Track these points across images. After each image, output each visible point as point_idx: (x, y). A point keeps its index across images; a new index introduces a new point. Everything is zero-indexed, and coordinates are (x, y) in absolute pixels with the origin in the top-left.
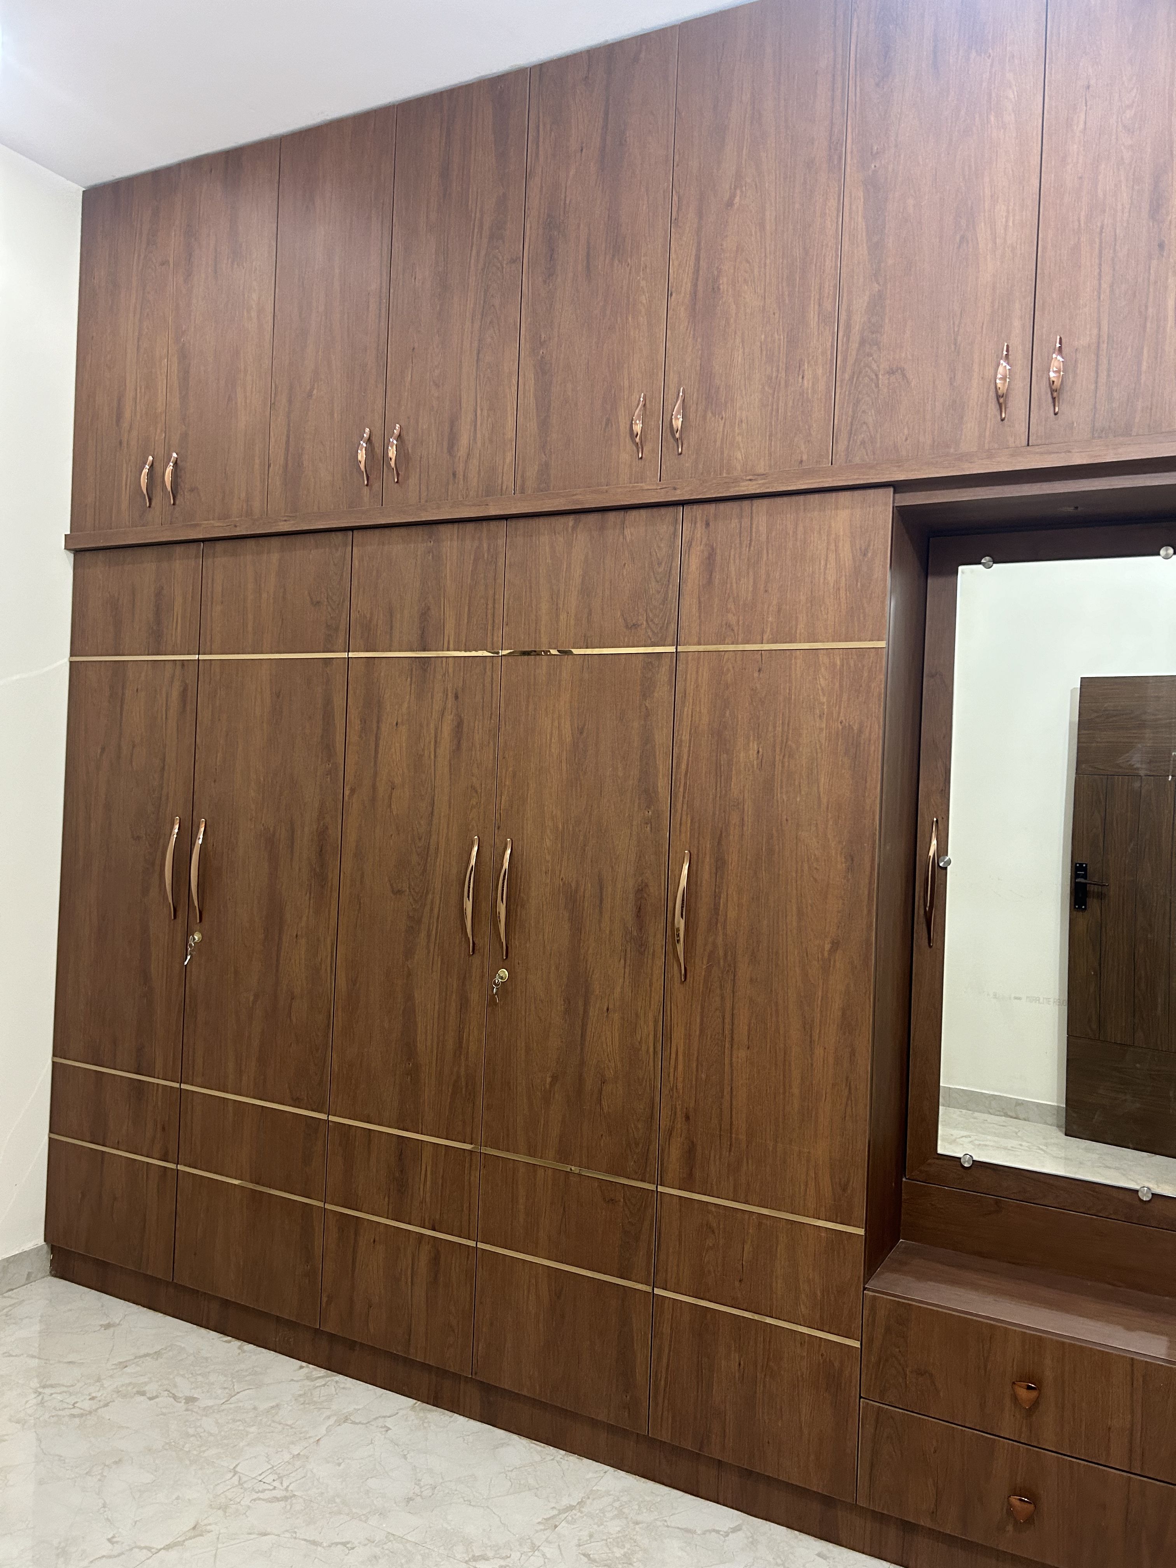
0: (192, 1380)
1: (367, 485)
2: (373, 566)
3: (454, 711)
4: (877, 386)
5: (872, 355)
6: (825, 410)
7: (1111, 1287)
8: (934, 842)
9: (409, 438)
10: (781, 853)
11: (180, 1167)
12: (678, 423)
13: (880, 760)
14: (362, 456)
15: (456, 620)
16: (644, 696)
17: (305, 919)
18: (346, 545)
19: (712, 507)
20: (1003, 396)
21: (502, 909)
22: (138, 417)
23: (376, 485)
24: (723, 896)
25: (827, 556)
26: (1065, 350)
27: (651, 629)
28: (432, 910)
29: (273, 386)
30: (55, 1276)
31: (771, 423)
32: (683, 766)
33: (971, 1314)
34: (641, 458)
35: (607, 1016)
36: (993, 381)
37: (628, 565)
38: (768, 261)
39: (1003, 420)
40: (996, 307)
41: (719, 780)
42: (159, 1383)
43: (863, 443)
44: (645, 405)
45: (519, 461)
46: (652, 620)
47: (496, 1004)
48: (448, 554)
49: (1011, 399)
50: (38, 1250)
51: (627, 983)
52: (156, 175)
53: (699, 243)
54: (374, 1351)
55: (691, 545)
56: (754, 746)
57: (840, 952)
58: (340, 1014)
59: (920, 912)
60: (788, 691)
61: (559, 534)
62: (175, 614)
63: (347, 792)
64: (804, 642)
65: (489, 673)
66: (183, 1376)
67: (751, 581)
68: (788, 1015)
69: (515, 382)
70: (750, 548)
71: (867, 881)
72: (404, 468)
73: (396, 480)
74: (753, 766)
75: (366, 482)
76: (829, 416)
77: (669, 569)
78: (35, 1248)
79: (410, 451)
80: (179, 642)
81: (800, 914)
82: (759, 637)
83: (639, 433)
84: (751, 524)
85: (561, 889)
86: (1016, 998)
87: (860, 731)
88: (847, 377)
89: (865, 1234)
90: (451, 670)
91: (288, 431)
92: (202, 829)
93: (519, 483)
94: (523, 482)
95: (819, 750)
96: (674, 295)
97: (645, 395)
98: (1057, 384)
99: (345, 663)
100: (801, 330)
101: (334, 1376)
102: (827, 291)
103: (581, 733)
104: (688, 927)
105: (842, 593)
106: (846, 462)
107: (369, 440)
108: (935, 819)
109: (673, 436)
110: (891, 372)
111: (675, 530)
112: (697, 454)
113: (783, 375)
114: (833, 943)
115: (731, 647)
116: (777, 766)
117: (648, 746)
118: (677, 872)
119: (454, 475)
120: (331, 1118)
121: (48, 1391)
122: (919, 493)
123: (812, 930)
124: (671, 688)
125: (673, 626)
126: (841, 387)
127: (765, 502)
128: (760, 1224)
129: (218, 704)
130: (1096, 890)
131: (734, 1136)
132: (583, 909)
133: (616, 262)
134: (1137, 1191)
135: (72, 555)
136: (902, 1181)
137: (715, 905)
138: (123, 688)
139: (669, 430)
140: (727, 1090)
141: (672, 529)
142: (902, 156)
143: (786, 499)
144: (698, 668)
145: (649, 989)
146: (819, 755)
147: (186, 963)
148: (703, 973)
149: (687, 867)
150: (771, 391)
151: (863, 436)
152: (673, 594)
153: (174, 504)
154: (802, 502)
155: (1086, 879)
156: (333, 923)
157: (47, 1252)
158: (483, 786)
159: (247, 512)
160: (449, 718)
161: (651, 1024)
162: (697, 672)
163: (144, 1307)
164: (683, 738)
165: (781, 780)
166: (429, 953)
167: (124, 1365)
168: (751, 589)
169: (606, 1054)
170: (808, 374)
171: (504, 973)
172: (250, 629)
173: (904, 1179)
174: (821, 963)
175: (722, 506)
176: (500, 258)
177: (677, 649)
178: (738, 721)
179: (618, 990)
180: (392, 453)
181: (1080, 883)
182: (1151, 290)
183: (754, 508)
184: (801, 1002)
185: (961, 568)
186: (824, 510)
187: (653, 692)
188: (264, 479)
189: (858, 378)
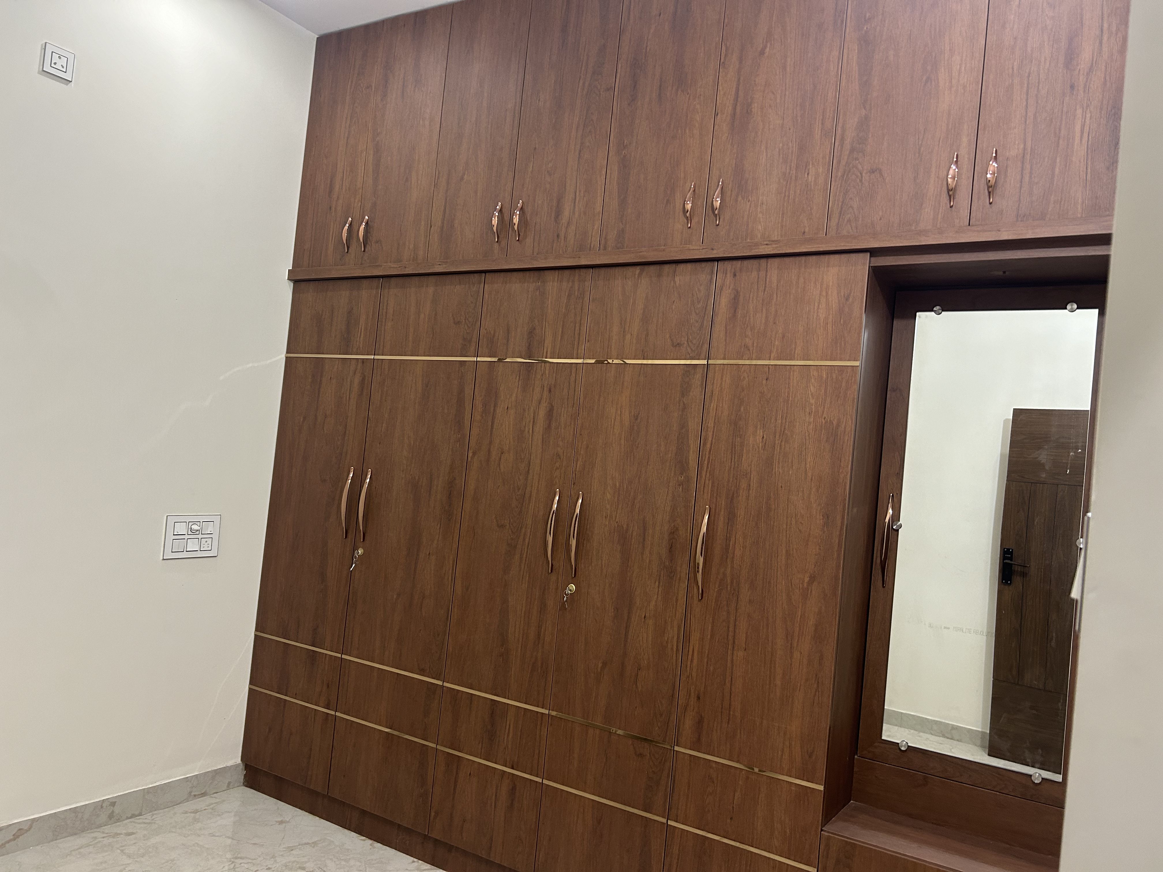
0: (338, 863)
1: (497, 242)
2: (498, 298)
3: (548, 400)
4: (861, 181)
5: (858, 160)
6: (823, 197)
7: (1008, 846)
8: (890, 511)
9: (528, 210)
10: (776, 511)
11: (338, 714)
12: (717, 203)
13: (851, 447)
14: (495, 222)
15: (553, 337)
16: (683, 395)
17: (436, 542)
18: (480, 283)
19: (738, 264)
20: (952, 190)
21: (573, 543)
22: (344, 190)
23: (503, 243)
24: (733, 539)
25: (820, 300)
26: (1000, 158)
27: (690, 347)
28: (524, 540)
29: (437, 173)
30: (246, 786)
31: (783, 205)
32: (708, 446)
33: (900, 854)
34: (690, 227)
35: (644, 622)
36: (945, 180)
37: (677, 303)
38: (787, 93)
39: (951, 207)
40: (950, 127)
41: (733, 456)
42: (315, 863)
43: (849, 221)
44: (694, 191)
45: (603, 227)
46: (691, 341)
47: (566, 609)
48: (550, 292)
49: (958, 192)
50: (236, 766)
51: (660, 598)
52: (367, 28)
53: (739, 80)
54: (465, 853)
55: (722, 289)
56: (760, 432)
57: (815, 583)
58: (456, 610)
59: (877, 561)
60: (787, 394)
61: (628, 279)
62: (360, 327)
63: (470, 455)
64: (801, 360)
65: (573, 375)
66: (331, 859)
67: (764, 316)
68: (775, 628)
69: (604, 172)
70: (764, 292)
71: (838, 533)
72: (523, 231)
73: (517, 239)
74: (759, 448)
75: (496, 240)
76: (826, 201)
77: (705, 305)
78: (234, 765)
79: (528, 219)
80: (361, 346)
81: (788, 554)
82: (768, 356)
83: (689, 210)
84: (766, 275)
85: (616, 529)
86: (945, 628)
87: (838, 425)
88: (840, 174)
89: (824, 789)
90: (547, 372)
91: (446, 203)
92: (369, 476)
93: (603, 242)
94: (606, 243)
95: (807, 438)
96: (719, 115)
97: (695, 184)
98: (992, 182)
99: (474, 365)
100: (808, 141)
101: (436, 869)
102: (828, 114)
103: (636, 419)
104: (706, 561)
105: (830, 327)
106: (836, 234)
107: (501, 211)
108: (891, 494)
109: (713, 212)
110: (872, 171)
111: (711, 279)
112: (730, 225)
113: (794, 172)
114: (810, 577)
115: (747, 362)
116: (776, 448)
117: (684, 430)
118: (700, 521)
119: (558, 236)
120: (446, 684)
121: (239, 861)
122: (888, 258)
123: (796, 567)
124: (702, 389)
125: (706, 346)
126: (835, 181)
127: (777, 261)
128: (747, 778)
129: (385, 390)
130: (1019, 570)
131: (731, 713)
132: (631, 544)
133: (679, 92)
134: (1031, 776)
135: (292, 284)
136: (854, 757)
137: (726, 546)
138: (321, 376)
139: (710, 209)
140: (728, 680)
141: (709, 277)
142: (887, 22)
143: (792, 259)
144: (722, 376)
145: (675, 604)
146: (807, 442)
147: (351, 569)
148: (715, 594)
149: (707, 517)
150: (785, 183)
151: (849, 216)
152: (707, 323)
153: (364, 251)
154: (803, 261)
155: (1012, 560)
156: (455, 546)
157: (242, 769)
158: (565, 454)
159: (414, 258)
160: (544, 405)
161: (676, 629)
162: (722, 379)
163: (306, 812)
164: (709, 425)
165: (779, 458)
166: (520, 570)
167: (291, 849)
168: (763, 321)
169: (642, 650)
170: (812, 171)
171: (573, 587)
172: (411, 338)
173: (856, 757)
174: (801, 591)
175: (746, 263)
176: (599, 87)
177: (708, 362)
178: (749, 415)
179: (653, 603)
180: (516, 220)
181: (1006, 563)
182: (1064, 118)
183: (769, 264)
184: (785, 618)
185: (918, 314)
186: (819, 268)
187: (690, 391)
188: (427, 236)
189: (848, 175)
